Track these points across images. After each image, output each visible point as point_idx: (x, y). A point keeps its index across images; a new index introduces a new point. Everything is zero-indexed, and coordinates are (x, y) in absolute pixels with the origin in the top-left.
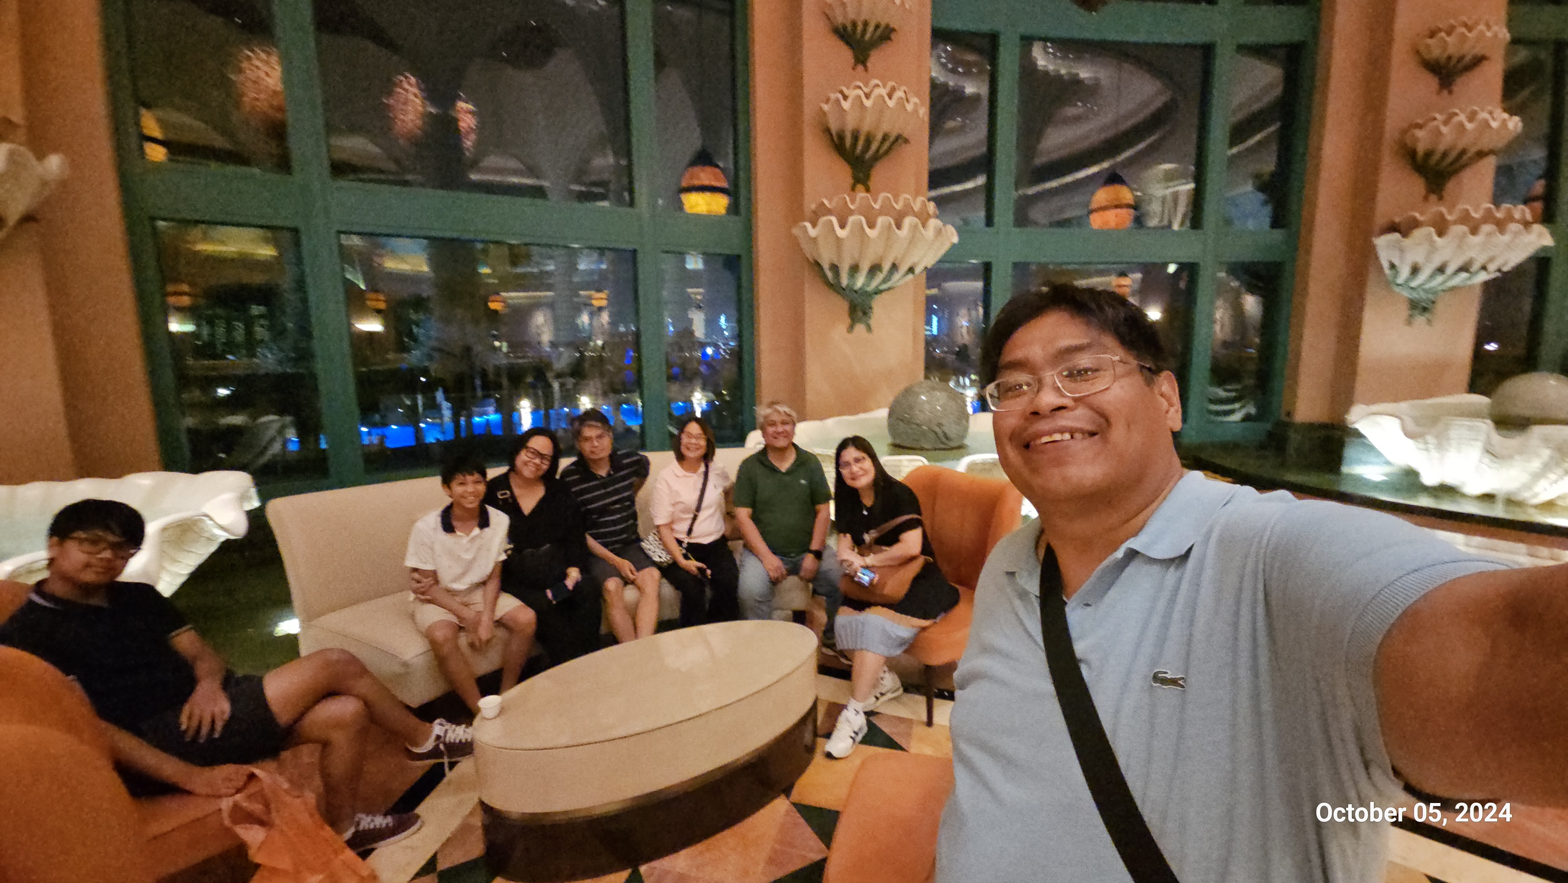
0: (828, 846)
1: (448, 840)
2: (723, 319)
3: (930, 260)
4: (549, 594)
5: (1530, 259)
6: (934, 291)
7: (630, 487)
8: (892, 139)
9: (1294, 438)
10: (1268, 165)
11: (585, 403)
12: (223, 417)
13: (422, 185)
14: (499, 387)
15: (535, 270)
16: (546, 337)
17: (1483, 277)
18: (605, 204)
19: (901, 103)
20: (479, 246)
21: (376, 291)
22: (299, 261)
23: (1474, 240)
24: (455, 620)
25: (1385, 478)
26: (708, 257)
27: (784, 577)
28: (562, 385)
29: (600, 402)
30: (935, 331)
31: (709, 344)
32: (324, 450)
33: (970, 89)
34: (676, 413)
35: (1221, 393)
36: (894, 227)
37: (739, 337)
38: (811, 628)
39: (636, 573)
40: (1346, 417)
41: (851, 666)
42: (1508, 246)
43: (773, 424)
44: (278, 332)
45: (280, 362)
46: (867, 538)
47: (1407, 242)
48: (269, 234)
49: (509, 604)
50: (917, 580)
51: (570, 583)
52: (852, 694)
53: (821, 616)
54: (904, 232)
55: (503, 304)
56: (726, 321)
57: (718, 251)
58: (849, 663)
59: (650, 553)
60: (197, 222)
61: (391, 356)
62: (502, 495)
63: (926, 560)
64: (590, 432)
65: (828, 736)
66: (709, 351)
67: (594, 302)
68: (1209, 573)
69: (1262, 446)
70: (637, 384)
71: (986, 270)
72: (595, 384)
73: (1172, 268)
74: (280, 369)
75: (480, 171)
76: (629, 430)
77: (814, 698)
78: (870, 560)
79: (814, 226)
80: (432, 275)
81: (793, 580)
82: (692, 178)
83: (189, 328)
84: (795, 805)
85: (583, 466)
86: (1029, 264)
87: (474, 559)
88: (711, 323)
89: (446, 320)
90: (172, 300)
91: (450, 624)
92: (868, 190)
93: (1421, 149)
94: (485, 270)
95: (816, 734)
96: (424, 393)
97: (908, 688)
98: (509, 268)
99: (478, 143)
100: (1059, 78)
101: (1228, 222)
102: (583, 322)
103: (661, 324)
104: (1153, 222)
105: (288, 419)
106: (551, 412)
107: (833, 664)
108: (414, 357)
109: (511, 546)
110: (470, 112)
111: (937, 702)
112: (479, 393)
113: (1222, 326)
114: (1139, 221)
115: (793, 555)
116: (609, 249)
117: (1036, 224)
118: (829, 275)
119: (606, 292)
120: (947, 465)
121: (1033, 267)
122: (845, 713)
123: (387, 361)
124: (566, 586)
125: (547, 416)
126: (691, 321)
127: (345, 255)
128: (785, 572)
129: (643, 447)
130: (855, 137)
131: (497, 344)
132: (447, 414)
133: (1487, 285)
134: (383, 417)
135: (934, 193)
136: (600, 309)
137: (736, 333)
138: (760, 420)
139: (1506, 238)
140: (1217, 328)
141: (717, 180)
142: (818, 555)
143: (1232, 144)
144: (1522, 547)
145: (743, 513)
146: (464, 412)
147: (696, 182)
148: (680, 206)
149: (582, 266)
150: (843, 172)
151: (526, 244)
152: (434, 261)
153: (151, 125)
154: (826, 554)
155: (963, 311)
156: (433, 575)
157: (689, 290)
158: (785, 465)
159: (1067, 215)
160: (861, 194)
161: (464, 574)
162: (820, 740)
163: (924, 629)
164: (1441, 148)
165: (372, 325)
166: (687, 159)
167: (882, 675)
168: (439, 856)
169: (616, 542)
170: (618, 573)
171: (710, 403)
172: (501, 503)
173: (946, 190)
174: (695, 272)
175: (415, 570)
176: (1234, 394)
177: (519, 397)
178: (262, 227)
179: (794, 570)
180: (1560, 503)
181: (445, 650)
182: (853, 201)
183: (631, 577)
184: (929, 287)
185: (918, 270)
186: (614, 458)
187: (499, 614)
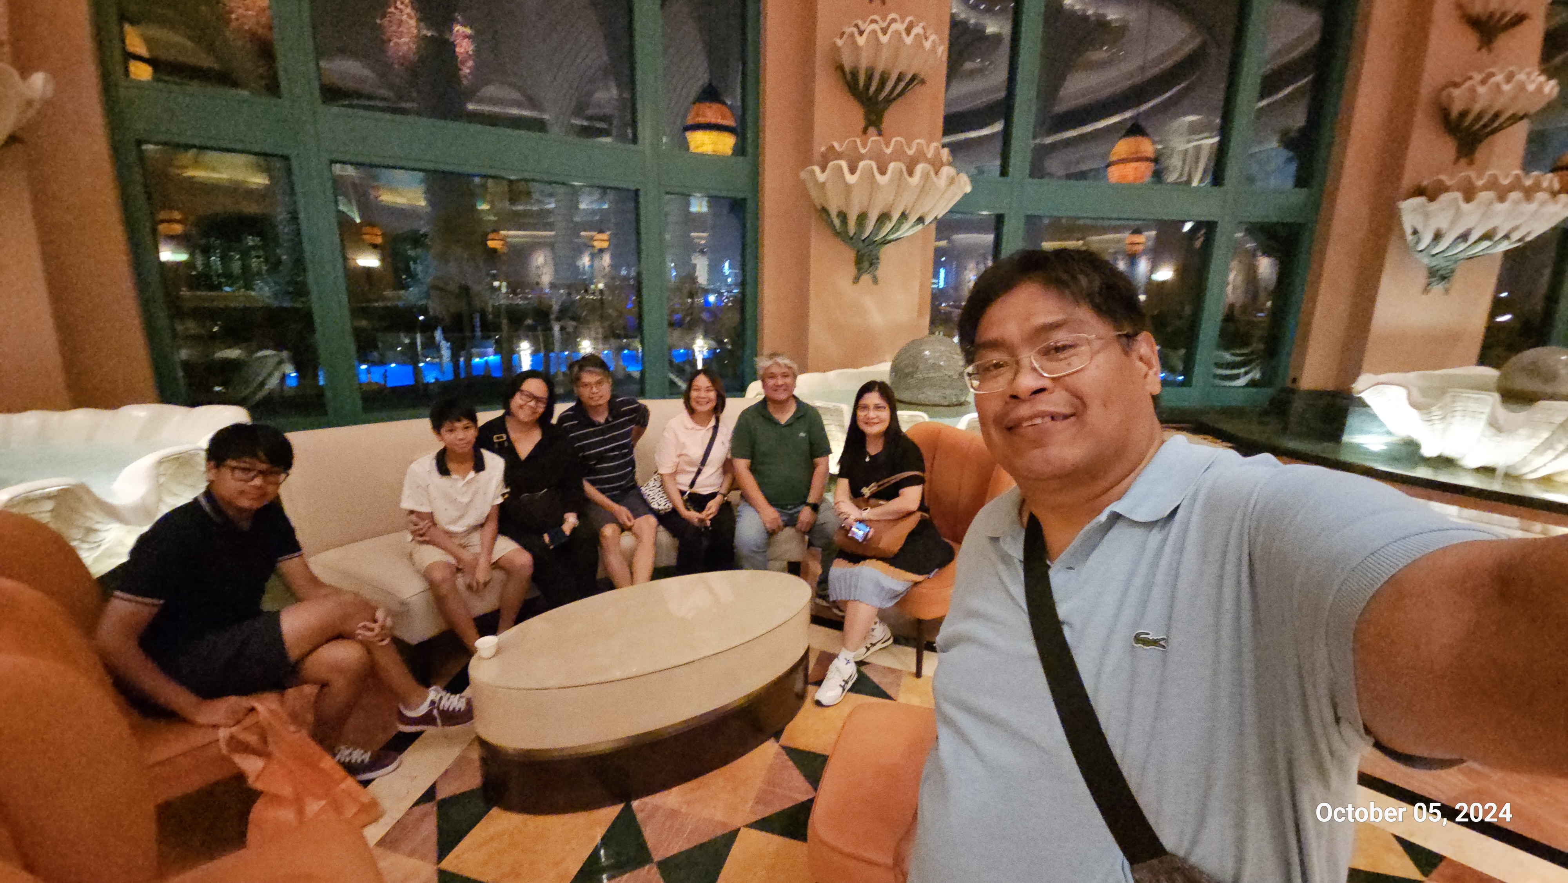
0: (816, 789)
1: (446, 772)
2: (727, 265)
3: (941, 209)
4: (546, 538)
5: (1554, 229)
6: (943, 243)
7: (627, 435)
8: (908, 79)
9: (1298, 405)
10: (1298, 119)
11: (586, 347)
12: (221, 349)
13: (419, 114)
14: (498, 328)
15: (535, 208)
16: (546, 279)
17: (1505, 246)
18: (608, 140)
19: (919, 40)
20: (477, 180)
21: (372, 225)
22: (292, 192)
23: (1500, 207)
24: (453, 561)
25: (1385, 447)
26: (714, 200)
27: (780, 529)
28: (562, 329)
29: (600, 346)
30: (942, 284)
31: (713, 291)
32: (322, 386)
33: (991, 29)
34: (676, 361)
35: (1228, 357)
36: (905, 173)
37: (743, 284)
38: (806, 579)
39: (633, 520)
40: (1353, 386)
41: (843, 617)
42: (1534, 215)
43: (773, 376)
44: (275, 265)
45: (276, 295)
46: (866, 491)
47: (1434, 206)
48: (261, 160)
49: (506, 547)
50: (912, 535)
51: (567, 528)
52: (843, 643)
53: (816, 568)
54: (915, 180)
55: (502, 242)
56: (730, 267)
57: (724, 194)
58: (841, 614)
59: (649, 499)
60: (187, 147)
61: (388, 293)
62: (498, 438)
63: (922, 516)
64: (589, 377)
65: (819, 683)
66: (712, 298)
67: (596, 243)
68: (1193, 535)
69: (1265, 413)
70: (637, 329)
71: (999, 220)
72: (597, 328)
73: (1188, 227)
74: (276, 304)
75: (480, 101)
76: (629, 377)
77: (806, 647)
78: (867, 514)
79: (823, 169)
80: (429, 209)
81: (789, 531)
82: (697, 115)
83: (182, 257)
84: (784, 748)
85: (581, 412)
86: (1040, 217)
87: (471, 501)
88: (715, 269)
89: (443, 257)
90: (162, 228)
91: (449, 565)
92: (880, 134)
93: (1456, 109)
94: (484, 207)
95: (806, 682)
96: (423, 332)
97: (899, 639)
98: (507, 204)
99: (476, 69)
100: (1085, 18)
101: (1251, 179)
102: (584, 264)
103: (662, 271)
104: (1172, 177)
105: (285, 354)
106: (552, 355)
107: (825, 615)
108: (412, 295)
109: (508, 490)
110: (468, 37)
111: (926, 654)
112: (478, 333)
113: (1234, 288)
114: (1158, 176)
115: (789, 507)
116: (611, 188)
117: (1051, 175)
118: (837, 222)
119: (608, 233)
120: (947, 422)
121: (1046, 221)
122: (836, 661)
123: (385, 299)
124: (563, 532)
125: (547, 357)
126: (694, 267)
127: (338, 186)
128: (781, 524)
129: (642, 394)
130: (869, 78)
131: (496, 284)
132: (446, 353)
133: (1507, 253)
134: (382, 355)
135: (947, 140)
136: (601, 251)
137: (740, 280)
138: (761, 372)
139: (1533, 206)
140: (1230, 289)
141: (723, 118)
142: (815, 508)
143: (1262, 97)
144: (1514, 521)
145: (742, 465)
146: (463, 353)
147: (701, 120)
148: (684, 145)
149: (584, 205)
150: (856, 114)
151: (526, 181)
152: (431, 194)
153: (135, 42)
154: (822, 507)
155: (972, 265)
156: (430, 516)
157: (693, 234)
158: (784, 417)
159: (1084, 167)
160: (873, 138)
161: (461, 517)
162: (810, 688)
163: (916, 584)
164: (1477, 108)
165: (369, 261)
166: (693, 95)
167: (874, 626)
168: (438, 787)
169: (614, 489)
170: (613, 519)
171: (712, 351)
172: (496, 446)
173: (962, 136)
174: (700, 215)
175: (412, 512)
176: (1238, 359)
177: (519, 339)
178: (256, 154)
179: (791, 522)
180: (1558, 479)
181: (445, 589)
182: (864, 145)
183: (629, 524)
184: (938, 239)
185: (927, 222)
186: (612, 405)
187: (495, 557)
